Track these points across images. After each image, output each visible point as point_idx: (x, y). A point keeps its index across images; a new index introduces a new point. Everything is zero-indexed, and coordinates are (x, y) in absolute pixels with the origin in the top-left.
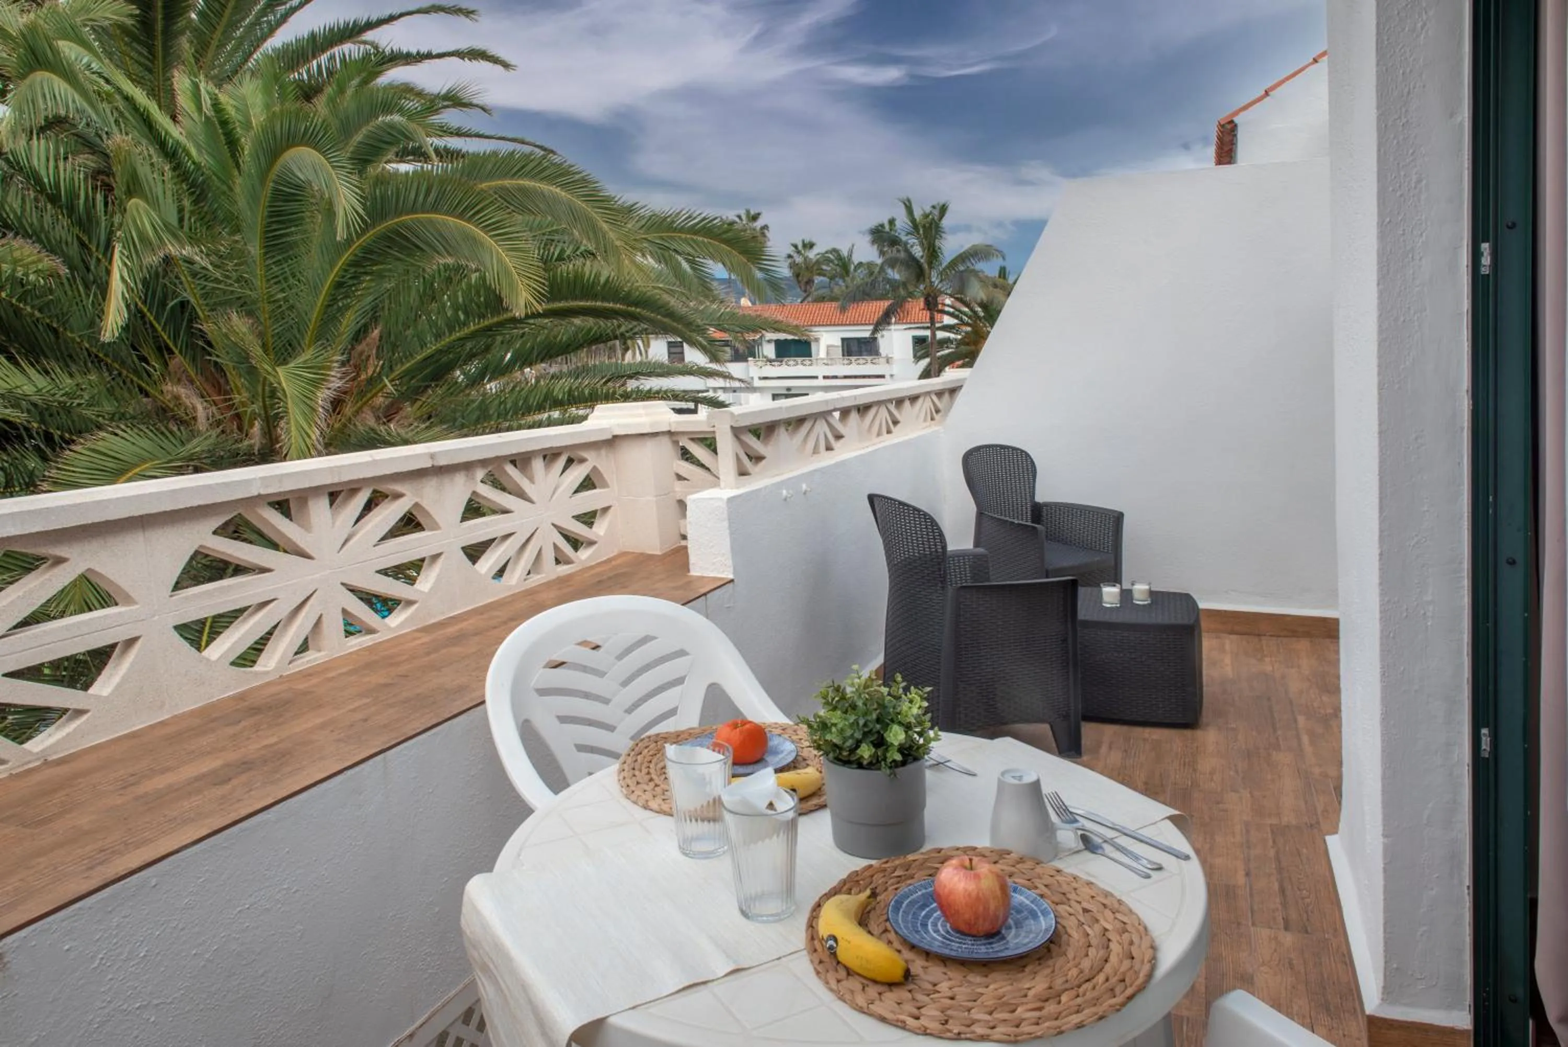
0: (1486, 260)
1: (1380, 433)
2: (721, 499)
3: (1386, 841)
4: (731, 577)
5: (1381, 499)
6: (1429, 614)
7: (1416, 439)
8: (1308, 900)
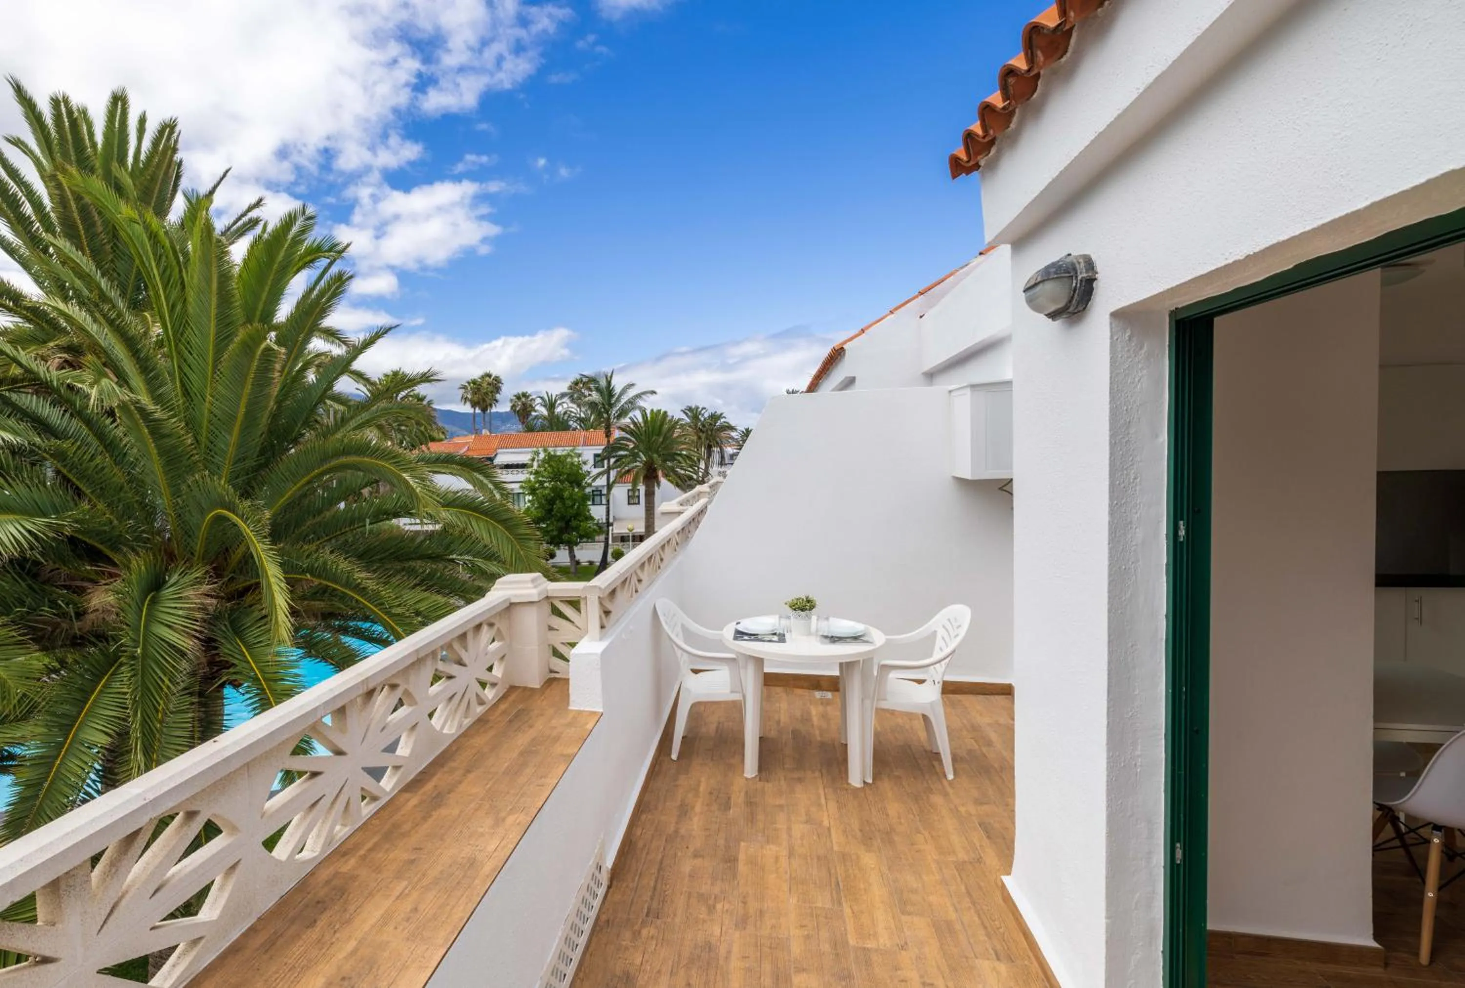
0: (1182, 533)
1: (1109, 642)
2: (596, 654)
3: (1109, 921)
4: (601, 710)
5: (1109, 686)
6: (1139, 764)
7: (1132, 646)
8: (1001, 930)
